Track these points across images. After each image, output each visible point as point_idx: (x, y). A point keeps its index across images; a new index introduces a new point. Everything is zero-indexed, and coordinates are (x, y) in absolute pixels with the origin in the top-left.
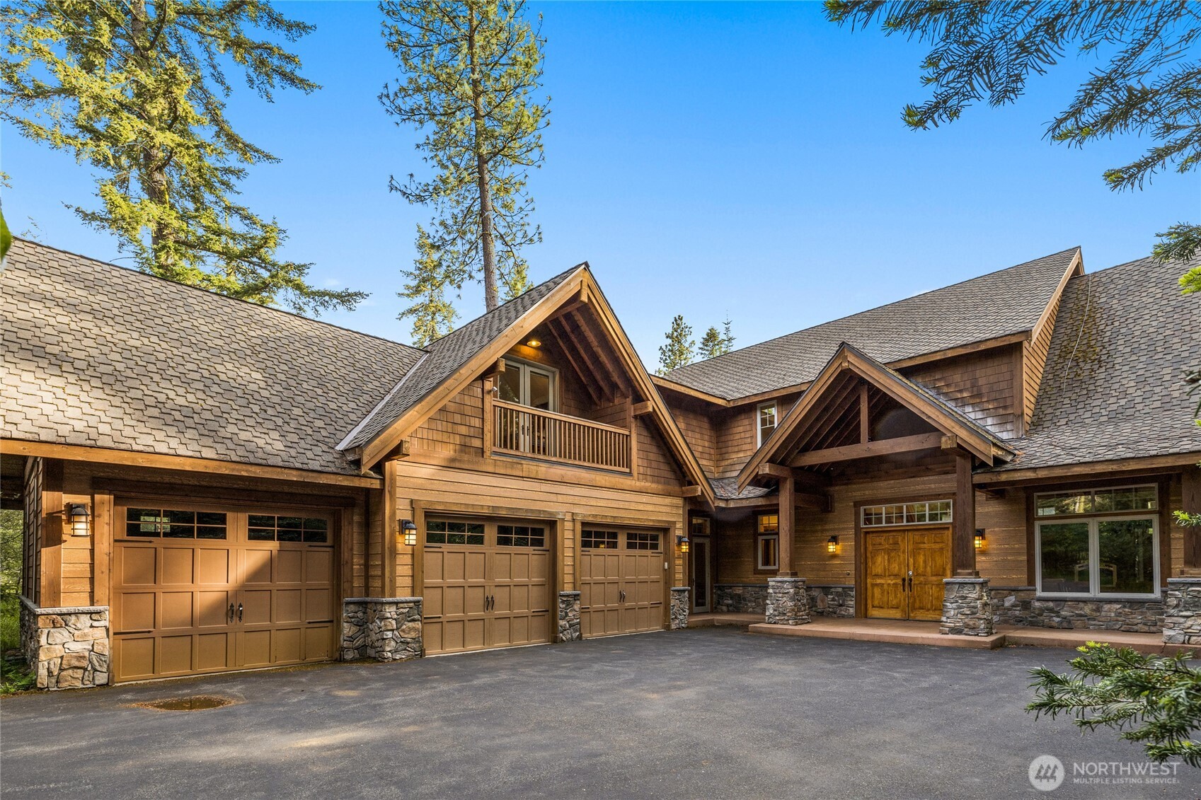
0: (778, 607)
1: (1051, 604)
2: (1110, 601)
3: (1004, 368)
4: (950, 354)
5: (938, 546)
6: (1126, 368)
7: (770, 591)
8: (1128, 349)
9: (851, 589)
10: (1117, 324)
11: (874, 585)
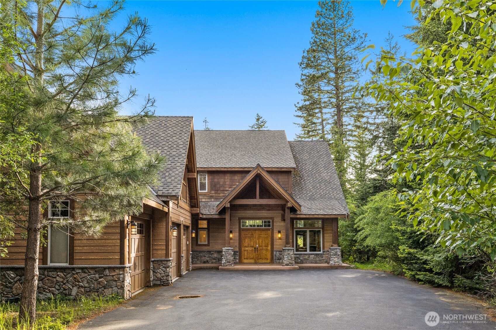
0: (227, 259)
1: (298, 256)
2: (312, 254)
3: (286, 177)
4: (274, 170)
5: (266, 236)
6: (308, 182)
7: (224, 253)
8: (307, 175)
9: (237, 252)
10: (301, 164)
11: (244, 250)
